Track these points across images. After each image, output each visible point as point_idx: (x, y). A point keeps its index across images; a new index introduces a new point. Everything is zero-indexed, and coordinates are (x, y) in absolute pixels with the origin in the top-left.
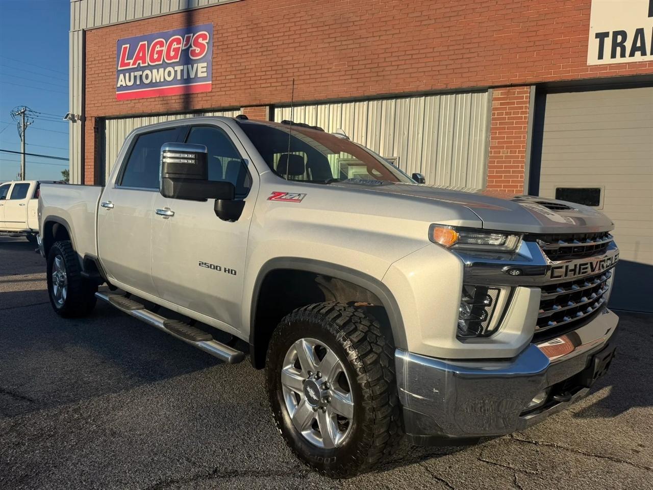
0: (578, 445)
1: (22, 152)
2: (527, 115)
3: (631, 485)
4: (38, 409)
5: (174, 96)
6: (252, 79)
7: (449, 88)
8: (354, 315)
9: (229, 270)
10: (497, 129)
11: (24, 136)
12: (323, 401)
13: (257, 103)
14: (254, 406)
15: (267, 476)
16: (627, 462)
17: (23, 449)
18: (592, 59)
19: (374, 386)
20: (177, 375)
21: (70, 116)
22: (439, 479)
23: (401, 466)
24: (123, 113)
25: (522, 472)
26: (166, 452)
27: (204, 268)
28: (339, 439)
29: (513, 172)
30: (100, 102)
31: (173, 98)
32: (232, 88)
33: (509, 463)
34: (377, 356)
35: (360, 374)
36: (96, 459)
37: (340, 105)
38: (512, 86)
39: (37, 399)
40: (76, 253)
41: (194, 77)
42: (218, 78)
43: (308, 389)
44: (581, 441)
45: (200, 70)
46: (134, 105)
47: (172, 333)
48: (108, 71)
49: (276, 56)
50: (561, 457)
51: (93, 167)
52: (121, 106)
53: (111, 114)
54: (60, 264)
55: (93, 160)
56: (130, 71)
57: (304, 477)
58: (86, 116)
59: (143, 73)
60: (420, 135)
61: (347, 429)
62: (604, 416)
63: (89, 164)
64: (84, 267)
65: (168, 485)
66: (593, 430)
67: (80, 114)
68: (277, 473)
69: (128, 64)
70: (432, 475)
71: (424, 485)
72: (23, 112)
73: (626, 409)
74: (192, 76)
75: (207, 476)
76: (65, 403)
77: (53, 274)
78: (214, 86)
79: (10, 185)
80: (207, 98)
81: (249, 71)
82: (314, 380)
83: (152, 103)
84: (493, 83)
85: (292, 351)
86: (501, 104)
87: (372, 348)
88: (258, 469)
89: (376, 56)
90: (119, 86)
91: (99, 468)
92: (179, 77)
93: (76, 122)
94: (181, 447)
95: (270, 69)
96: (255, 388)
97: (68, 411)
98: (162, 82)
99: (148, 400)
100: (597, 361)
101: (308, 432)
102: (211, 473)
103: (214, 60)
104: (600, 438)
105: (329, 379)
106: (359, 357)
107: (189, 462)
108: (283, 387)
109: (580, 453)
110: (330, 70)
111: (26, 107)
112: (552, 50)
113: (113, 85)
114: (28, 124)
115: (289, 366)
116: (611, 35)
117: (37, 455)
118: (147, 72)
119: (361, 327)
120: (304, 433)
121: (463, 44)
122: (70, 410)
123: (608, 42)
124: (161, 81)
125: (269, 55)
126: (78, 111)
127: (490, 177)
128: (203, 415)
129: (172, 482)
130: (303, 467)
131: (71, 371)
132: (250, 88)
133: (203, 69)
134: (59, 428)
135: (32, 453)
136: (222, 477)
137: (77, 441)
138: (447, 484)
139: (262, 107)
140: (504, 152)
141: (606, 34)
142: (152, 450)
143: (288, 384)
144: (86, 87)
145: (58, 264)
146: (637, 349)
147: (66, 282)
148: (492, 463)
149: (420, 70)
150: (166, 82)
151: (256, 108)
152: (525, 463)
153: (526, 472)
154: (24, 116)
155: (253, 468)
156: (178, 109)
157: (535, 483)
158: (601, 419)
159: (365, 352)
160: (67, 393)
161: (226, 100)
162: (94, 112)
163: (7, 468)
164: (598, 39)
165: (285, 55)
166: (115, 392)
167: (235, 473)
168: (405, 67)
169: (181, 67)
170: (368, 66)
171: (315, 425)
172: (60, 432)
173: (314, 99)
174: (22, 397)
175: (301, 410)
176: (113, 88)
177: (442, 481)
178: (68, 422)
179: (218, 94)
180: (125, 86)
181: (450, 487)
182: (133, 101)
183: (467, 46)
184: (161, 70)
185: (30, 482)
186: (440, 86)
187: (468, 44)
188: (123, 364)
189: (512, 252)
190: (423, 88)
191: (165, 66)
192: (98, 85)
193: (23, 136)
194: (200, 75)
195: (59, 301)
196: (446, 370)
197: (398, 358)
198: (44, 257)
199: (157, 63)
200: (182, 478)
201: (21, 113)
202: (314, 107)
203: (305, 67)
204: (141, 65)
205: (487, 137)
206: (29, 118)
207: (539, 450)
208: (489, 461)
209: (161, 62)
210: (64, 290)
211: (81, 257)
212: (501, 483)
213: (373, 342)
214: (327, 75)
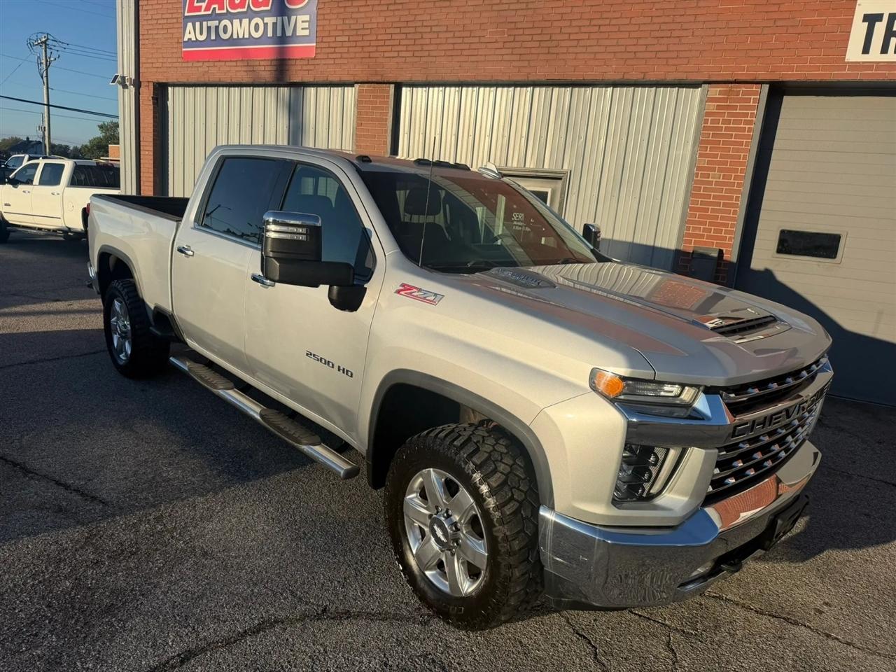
0: (751, 599)
1: (45, 103)
2: (752, 126)
3: (803, 656)
4: (114, 515)
5: (262, 60)
6: (373, 43)
7: (648, 79)
8: (494, 450)
9: (344, 369)
10: (708, 142)
11: (47, 76)
12: (453, 543)
13: (378, 79)
14: (369, 523)
15: (383, 620)
16: (805, 626)
17: (104, 570)
18: (854, 53)
19: (513, 540)
20: (274, 474)
21: (119, 79)
22: (581, 635)
23: (539, 616)
24: (193, 80)
25: (678, 632)
26: (267, 581)
27: (311, 360)
28: (468, 587)
29: (725, 205)
30: (160, 60)
31: (262, 63)
32: (345, 56)
33: (665, 619)
34: (518, 504)
35: (497, 525)
36: (188, 587)
37: (493, 89)
38: (736, 82)
39: (111, 502)
40: (143, 301)
41: (290, 35)
42: (325, 40)
43: (435, 527)
44: (756, 594)
45: (300, 25)
46: (207, 70)
47: (271, 428)
48: (170, 16)
49: (407, 13)
50: (728, 614)
51: (152, 153)
52: (190, 69)
53: (175, 81)
54: (121, 308)
55: (152, 144)
56: (202, 18)
57: (425, 623)
58: (141, 80)
59: (219, 23)
60: (602, 142)
61: (478, 578)
62: (791, 560)
63: (145, 148)
64: (154, 321)
65: (272, 625)
66: (774, 579)
67: (133, 77)
68: (395, 617)
69: (199, 9)
70: (574, 629)
71: (563, 641)
72: (45, 42)
73: (821, 551)
74: (289, 33)
75: (315, 616)
76: (144, 508)
77: (112, 320)
78: (319, 51)
79: (38, 164)
80: (309, 67)
81: (368, 32)
82: (443, 519)
83: (233, 68)
84: (709, 76)
85: (417, 478)
86: (719, 107)
87: (513, 495)
88: (373, 610)
89: (548, 24)
90: (186, 39)
91: (193, 599)
92: (270, 34)
93: (127, 88)
94: (284, 576)
95: (398, 30)
96: (370, 497)
97: (149, 520)
98: (247, 38)
99: (242, 508)
100: (780, 522)
101: (434, 572)
102: (320, 612)
103: (320, 12)
104: (780, 591)
105: (460, 520)
106: (497, 506)
107: (295, 597)
108: (405, 517)
109: (752, 609)
110: (482, 40)
111: (48, 34)
112: (799, 34)
113: (178, 39)
114: (52, 59)
115: (413, 495)
116: (885, 18)
117: (120, 580)
118: (226, 22)
119: (502, 467)
120: (428, 573)
121: (674, 16)
122: (151, 517)
123: (880, 28)
124: (245, 37)
125: (397, 10)
126: (130, 73)
127: (691, 209)
128: (308, 533)
129: (276, 621)
130: (425, 611)
131: (146, 461)
132: (369, 57)
133: (304, 24)
134: (141, 544)
135: (115, 576)
136: (332, 619)
137: (164, 562)
138: (590, 643)
139: (384, 85)
140: (715, 177)
141: (879, 17)
142: (251, 579)
143: (411, 514)
144: (141, 37)
145: (118, 309)
146: (854, 462)
147: (129, 335)
148: (645, 617)
149: (609, 49)
150: (251, 40)
151: (376, 85)
152: (684, 620)
153: (684, 632)
154: (46, 48)
155: (368, 608)
156: (268, 80)
157: (692, 647)
158: (786, 564)
159: (504, 500)
160: (144, 494)
161: (335, 71)
162: (152, 75)
163: (89, 594)
164: (866, 24)
165: (421, 12)
166: (202, 495)
167: (348, 614)
168: (588, 43)
169: (273, 19)
170: (536, 38)
171: (440, 565)
172: (143, 547)
173: (457, 80)
174: (92, 497)
175: (425, 547)
176: (178, 42)
177: (585, 637)
178: (151, 536)
179: (323, 62)
180: (194, 41)
181: (593, 646)
182: (206, 64)
183: (678, 19)
184: (246, 21)
185: (117, 614)
186: (635, 76)
187: (681, 15)
188: (208, 454)
189: (688, 406)
190: (611, 76)
191: (250, 15)
192: (156, 37)
193: (45, 77)
194: (300, 32)
195: (121, 356)
196: (597, 538)
197: (542, 516)
198: (98, 293)
199: (239, 10)
200: (287, 618)
201: (42, 42)
202: (457, 89)
203: (447, 31)
204: (218, 12)
205: (693, 153)
206: (53, 52)
207: (703, 603)
208: (643, 614)
209: (245, 10)
210: (127, 344)
211: (150, 308)
212: (652, 645)
213: (514, 488)
214: (478, 46)
